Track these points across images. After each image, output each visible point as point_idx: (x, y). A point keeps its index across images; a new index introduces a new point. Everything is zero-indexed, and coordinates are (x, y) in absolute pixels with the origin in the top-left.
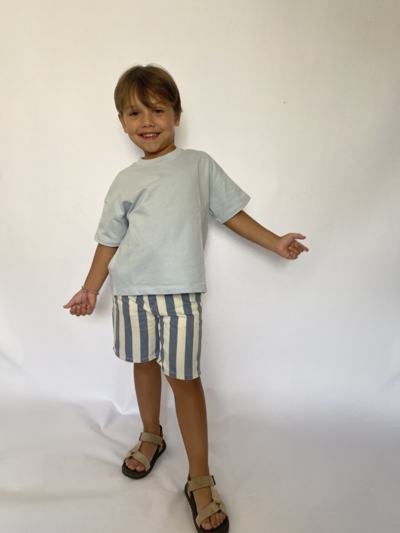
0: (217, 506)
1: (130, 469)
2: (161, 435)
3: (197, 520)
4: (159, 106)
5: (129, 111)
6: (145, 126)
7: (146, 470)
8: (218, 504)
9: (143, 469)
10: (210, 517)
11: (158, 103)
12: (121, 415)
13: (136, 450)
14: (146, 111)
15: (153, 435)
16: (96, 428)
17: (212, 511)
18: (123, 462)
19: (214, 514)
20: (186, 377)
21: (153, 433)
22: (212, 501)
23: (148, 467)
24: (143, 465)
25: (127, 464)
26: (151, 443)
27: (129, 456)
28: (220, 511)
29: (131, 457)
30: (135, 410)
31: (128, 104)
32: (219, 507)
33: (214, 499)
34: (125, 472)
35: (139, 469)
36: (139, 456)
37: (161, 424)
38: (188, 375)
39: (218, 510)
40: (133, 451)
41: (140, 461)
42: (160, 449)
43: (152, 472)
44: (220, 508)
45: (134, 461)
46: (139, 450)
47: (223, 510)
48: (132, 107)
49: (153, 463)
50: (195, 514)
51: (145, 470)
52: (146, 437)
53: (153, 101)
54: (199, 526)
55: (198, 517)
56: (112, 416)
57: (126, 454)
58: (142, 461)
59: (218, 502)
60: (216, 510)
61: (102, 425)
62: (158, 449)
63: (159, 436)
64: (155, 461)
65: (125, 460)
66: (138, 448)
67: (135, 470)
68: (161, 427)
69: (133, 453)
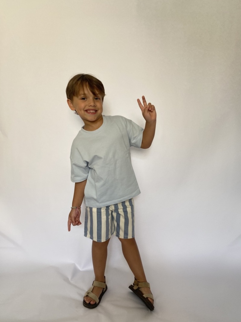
1: (86, 303)
2: (105, 282)
5: (82, 96)
6: (90, 106)
7: (97, 303)
9: (95, 303)
11: (98, 94)
12: (79, 271)
13: (90, 292)
15: (100, 282)
16: (66, 280)
18: (83, 299)
21: (100, 281)
23: (97, 301)
24: (94, 301)
25: (85, 300)
26: (99, 287)
27: (86, 295)
29: (87, 296)
34: (85, 305)
35: (92, 303)
36: (92, 295)
37: (105, 275)
40: (89, 292)
41: (92, 298)
42: (104, 290)
43: (100, 304)
45: (89, 298)
46: (92, 292)
49: (100, 299)
51: (96, 303)
52: (96, 284)
56: (75, 271)
57: (84, 294)
58: (94, 298)
61: (70, 277)
62: (103, 290)
63: (104, 283)
64: (102, 297)
65: (84, 297)
66: (92, 290)
67: (89, 303)
68: (105, 277)
69: (88, 293)
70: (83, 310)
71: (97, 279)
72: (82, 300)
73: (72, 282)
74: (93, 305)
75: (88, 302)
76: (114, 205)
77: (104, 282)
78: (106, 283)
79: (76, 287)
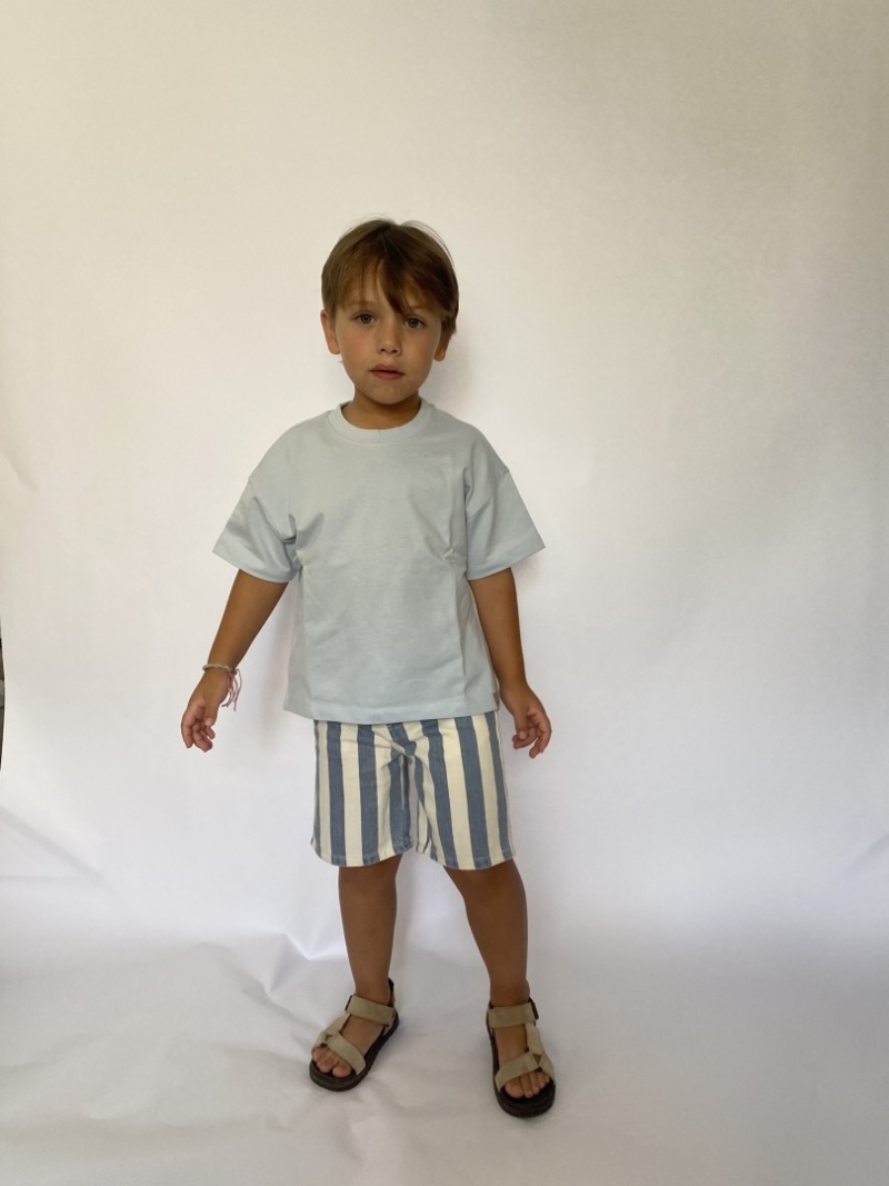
0: (534, 1062)
1: (318, 1069)
2: (391, 1004)
3: (496, 1078)
4: (419, 313)
5: (356, 308)
6: (383, 350)
7: (358, 1072)
8: (538, 1057)
10: (520, 1078)
11: (418, 307)
12: (303, 960)
13: (335, 1032)
14: (390, 317)
15: (373, 1004)
16: (255, 991)
17: (525, 1068)
18: (311, 1057)
19: (528, 1074)
20: (477, 864)
21: (373, 1001)
22: (527, 1050)
23: (360, 1066)
24: (347, 1064)
25: (315, 1059)
26: (369, 1021)
27: (319, 1044)
28: (540, 1070)
29: (323, 1046)
30: (339, 949)
31: (356, 294)
32: (538, 1062)
33: (531, 1047)
34: (315, 1077)
36: (339, 1045)
38: (481, 859)
39: (537, 1067)
40: (329, 1033)
41: (342, 1055)
42: (387, 1030)
44: (541, 1065)
45: (329, 1054)
46: (341, 1032)
47: (545, 1068)
48: (363, 302)
49: (371, 1057)
50: (496, 1067)
51: (353, 1072)
52: (360, 1007)
53: (411, 302)
54: (499, 1088)
55: (499, 1073)
56: (288, 962)
57: (314, 1039)
58: (346, 1056)
59: (539, 1052)
60: (532, 1066)
61: (267, 982)
62: (383, 1031)
63: (387, 1008)
64: (377, 1053)
65: (313, 1051)
66: (340, 1027)
67: (330, 1073)
68: (391, 984)
69: (328, 1037)
70: (306, 1091)
71: (361, 992)
72: (307, 1059)
73: (275, 998)
74: (343, 1079)
75: (324, 1069)
76: (423, 722)
77: (387, 1002)
78: (396, 1005)
79: (286, 1014)
